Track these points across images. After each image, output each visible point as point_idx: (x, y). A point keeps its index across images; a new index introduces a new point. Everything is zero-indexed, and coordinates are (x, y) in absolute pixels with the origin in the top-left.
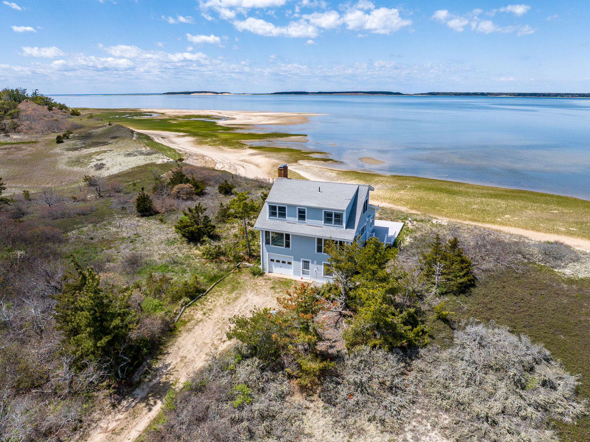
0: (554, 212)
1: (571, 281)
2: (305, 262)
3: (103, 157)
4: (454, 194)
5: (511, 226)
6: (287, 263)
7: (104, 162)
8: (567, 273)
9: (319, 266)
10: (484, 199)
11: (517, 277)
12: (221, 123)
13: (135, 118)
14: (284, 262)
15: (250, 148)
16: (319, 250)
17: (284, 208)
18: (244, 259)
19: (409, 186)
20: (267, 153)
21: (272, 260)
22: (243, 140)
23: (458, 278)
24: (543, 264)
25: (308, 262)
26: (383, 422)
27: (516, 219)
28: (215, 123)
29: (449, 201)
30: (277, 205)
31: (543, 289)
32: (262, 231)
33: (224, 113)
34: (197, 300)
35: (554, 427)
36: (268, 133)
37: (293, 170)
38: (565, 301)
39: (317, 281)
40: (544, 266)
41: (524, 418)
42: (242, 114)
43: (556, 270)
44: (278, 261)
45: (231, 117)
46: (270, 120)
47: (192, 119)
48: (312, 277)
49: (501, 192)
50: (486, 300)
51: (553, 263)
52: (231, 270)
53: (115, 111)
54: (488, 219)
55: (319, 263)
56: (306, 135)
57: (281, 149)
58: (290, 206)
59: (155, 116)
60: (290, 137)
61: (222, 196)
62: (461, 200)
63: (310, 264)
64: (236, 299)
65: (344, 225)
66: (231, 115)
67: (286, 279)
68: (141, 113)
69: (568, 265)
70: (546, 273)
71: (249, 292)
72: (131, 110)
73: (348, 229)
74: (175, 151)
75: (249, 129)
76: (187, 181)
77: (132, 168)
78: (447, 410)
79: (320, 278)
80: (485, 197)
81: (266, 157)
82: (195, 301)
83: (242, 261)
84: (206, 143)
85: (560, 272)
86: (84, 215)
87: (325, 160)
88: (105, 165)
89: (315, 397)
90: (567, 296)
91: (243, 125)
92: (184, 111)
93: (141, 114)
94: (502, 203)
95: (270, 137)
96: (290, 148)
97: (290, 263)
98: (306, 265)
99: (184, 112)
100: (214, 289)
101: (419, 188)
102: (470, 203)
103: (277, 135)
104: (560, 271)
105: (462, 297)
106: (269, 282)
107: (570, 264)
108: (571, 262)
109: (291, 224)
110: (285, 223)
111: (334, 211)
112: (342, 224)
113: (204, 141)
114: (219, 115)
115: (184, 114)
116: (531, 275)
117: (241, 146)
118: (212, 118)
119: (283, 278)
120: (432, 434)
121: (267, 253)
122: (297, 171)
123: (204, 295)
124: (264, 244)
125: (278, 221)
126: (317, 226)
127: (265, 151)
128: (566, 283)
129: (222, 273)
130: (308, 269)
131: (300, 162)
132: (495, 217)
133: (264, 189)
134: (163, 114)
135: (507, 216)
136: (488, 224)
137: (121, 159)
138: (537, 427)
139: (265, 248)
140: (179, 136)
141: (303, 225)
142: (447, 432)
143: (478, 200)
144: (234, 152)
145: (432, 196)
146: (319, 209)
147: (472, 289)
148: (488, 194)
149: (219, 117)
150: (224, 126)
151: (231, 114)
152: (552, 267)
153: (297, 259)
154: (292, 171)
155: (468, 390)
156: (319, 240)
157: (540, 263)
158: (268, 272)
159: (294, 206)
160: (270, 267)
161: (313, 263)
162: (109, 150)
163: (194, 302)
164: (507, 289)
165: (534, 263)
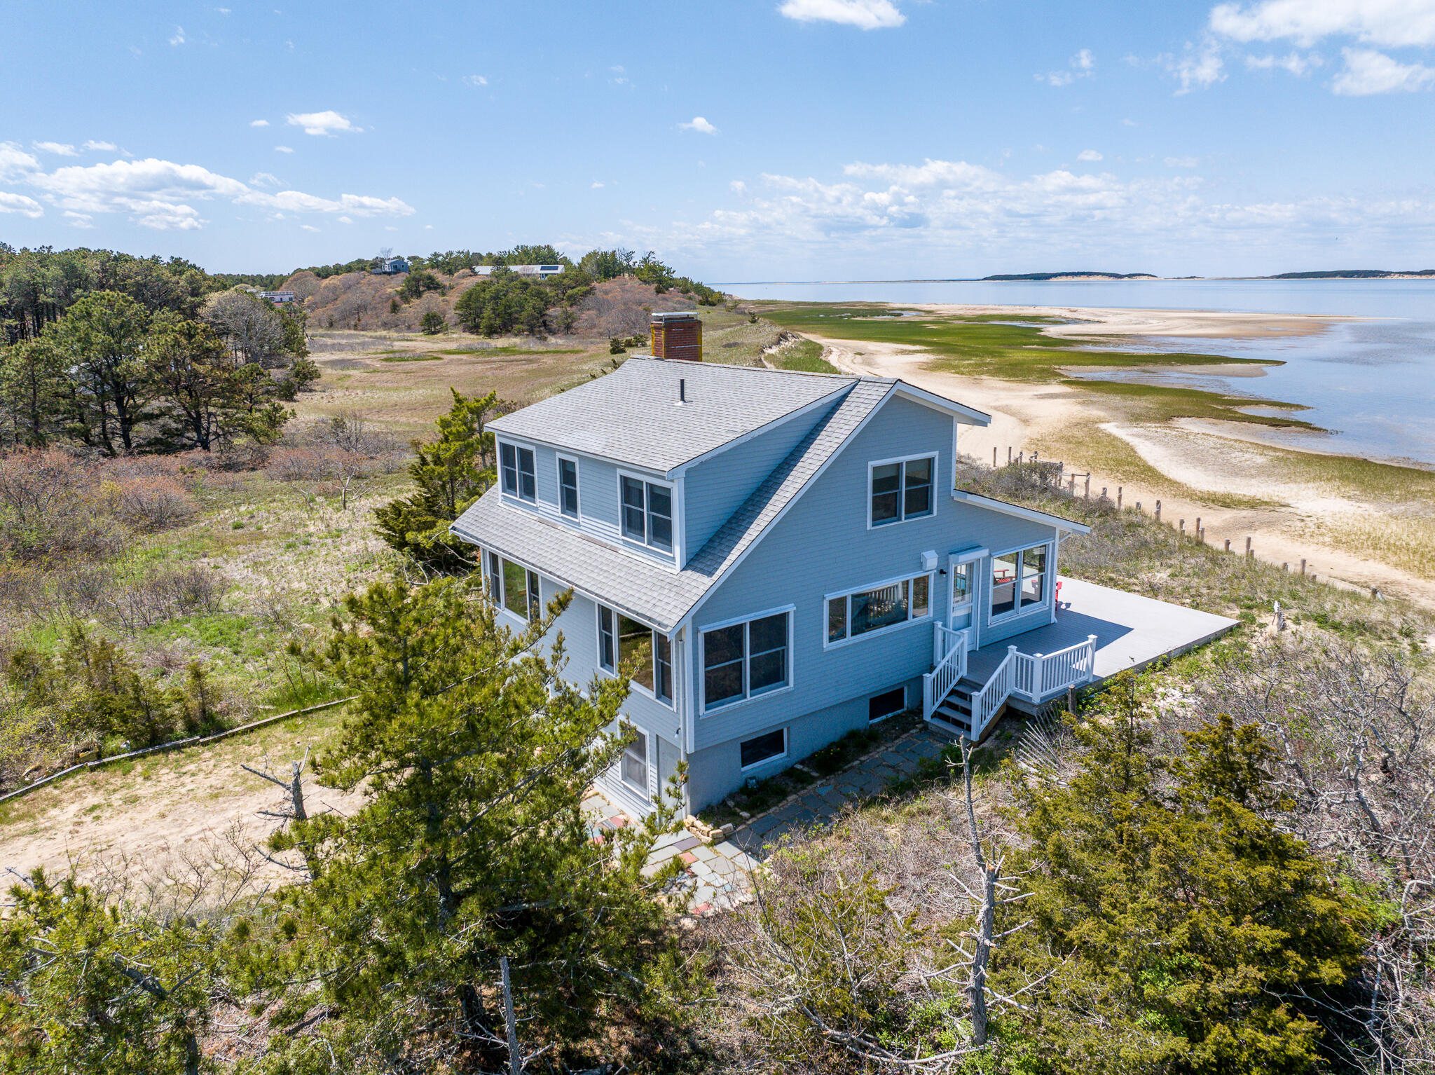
12: (1052, 331)
15: (1066, 382)
16: (606, 655)
17: (532, 456)
22: (1069, 367)
28: (1039, 330)
30: (517, 445)
32: (485, 551)
33: (1085, 313)
36: (1163, 353)
37: (1127, 439)
42: (1132, 313)
45: (1097, 319)
46: (1201, 326)
47: (989, 323)
53: (830, 306)
58: (541, 449)
60: (1223, 365)
65: (678, 550)
66: (1099, 316)
68: (883, 309)
72: (864, 306)
73: (689, 572)
79: (616, 787)
82: (144, 755)
84: (953, 368)
92: (989, 306)
93: (881, 312)
95: (1157, 363)
99: (984, 309)
100: (262, 731)
103: (1188, 358)
109: (544, 528)
110: (532, 521)
111: (646, 479)
112: (672, 547)
113: (956, 363)
115: (981, 312)
117: (1046, 375)
123: (202, 744)
125: (519, 513)
126: (605, 546)
127: (1101, 391)
134: (929, 312)
140: (902, 352)
141: (571, 536)
144: (1004, 389)
146: (607, 467)
150: (1054, 336)
151: (1101, 313)
154: (1119, 439)
156: (606, 618)
159: (551, 450)
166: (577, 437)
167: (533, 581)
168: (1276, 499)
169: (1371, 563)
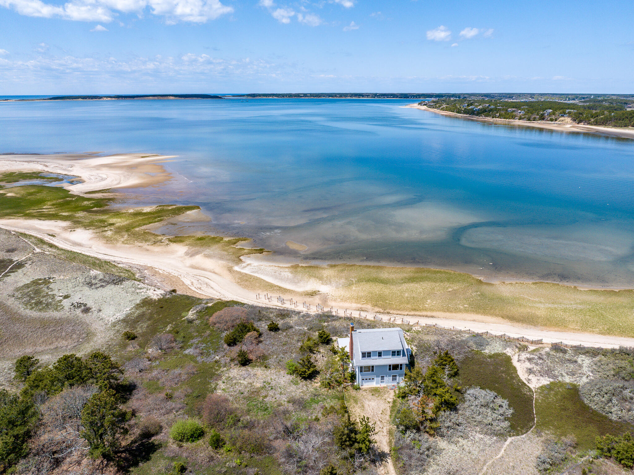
2: (381, 377)
3: (64, 293)
6: (371, 379)
8: (487, 352)
9: (389, 377)
11: (471, 360)
16: (390, 369)
21: (363, 379)
23: (453, 369)
26: (461, 436)
30: (366, 352)
31: (482, 364)
32: (359, 367)
35: (507, 420)
38: (492, 368)
39: (388, 385)
40: (478, 351)
41: (498, 420)
44: (367, 379)
48: (386, 383)
49: (412, 275)
50: (465, 376)
51: (481, 348)
52: (343, 390)
54: (421, 307)
55: (390, 376)
58: (374, 352)
62: (394, 289)
63: (385, 377)
64: (363, 406)
65: (402, 355)
67: (374, 387)
69: (486, 348)
70: (480, 354)
71: (364, 401)
73: (403, 358)
78: (477, 426)
79: (390, 383)
80: (406, 283)
83: (343, 383)
88: (86, 304)
89: (436, 436)
90: (491, 365)
94: (419, 287)
97: (373, 379)
98: (383, 378)
100: (348, 404)
102: (402, 292)
104: (484, 352)
105: (457, 377)
108: (486, 346)
110: (371, 360)
111: (396, 350)
116: (475, 357)
119: (371, 388)
120: (477, 435)
121: (361, 377)
128: (489, 358)
129: (341, 393)
130: (384, 379)
131: (243, 259)
132: (423, 304)
135: (429, 301)
138: (503, 422)
139: (360, 374)
141: (381, 359)
142: (481, 432)
146: (389, 351)
147: (458, 372)
152: (481, 350)
153: (378, 376)
155: (480, 416)
156: (390, 366)
157: (476, 349)
158: (361, 386)
160: (362, 383)
161: (386, 376)
162: (50, 278)
164: (470, 368)
165: (473, 350)
166: (380, 349)
167: (373, 367)
168: (315, 290)
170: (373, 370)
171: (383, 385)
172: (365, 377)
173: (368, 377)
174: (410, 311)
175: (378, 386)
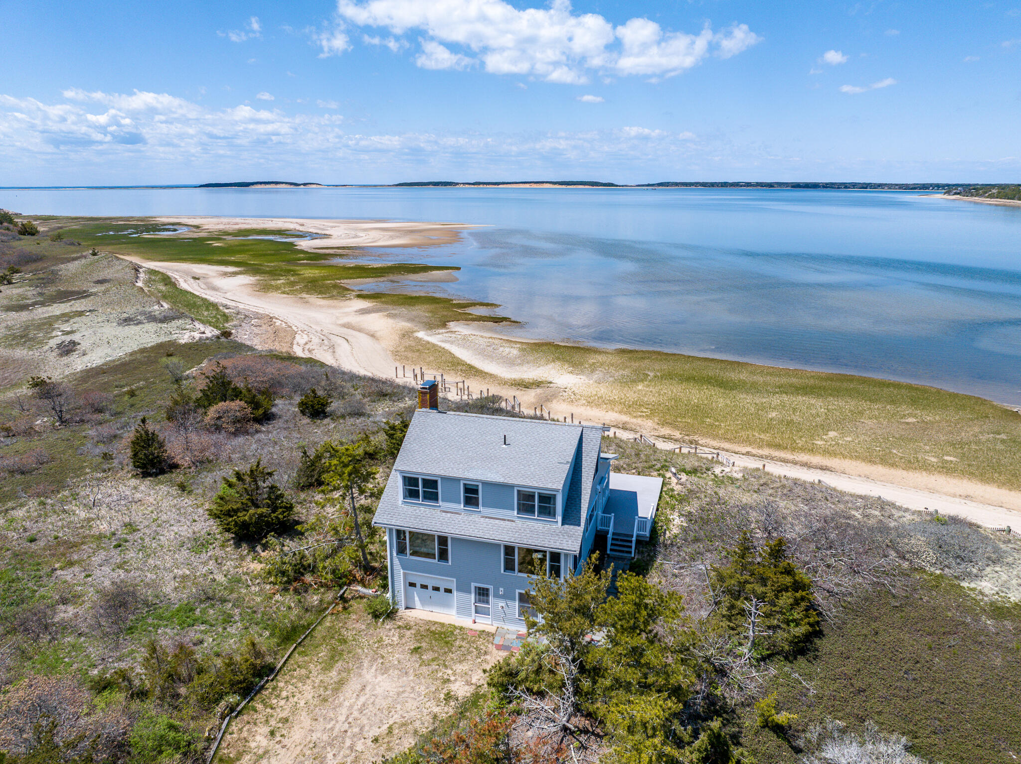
0: (911, 420)
1: (999, 611)
2: (478, 590)
3: (75, 327)
4: (732, 389)
5: (845, 457)
6: (442, 590)
7: (76, 337)
8: (987, 591)
9: (508, 599)
10: (785, 398)
11: (897, 607)
12: (304, 244)
13: (146, 236)
14: (436, 589)
15: (359, 296)
16: (509, 566)
17: (436, 482)
18: (354, 580)
19: (652, 374)
20: (390, 307)
21: (412, 585)
22: (345, 281)
23: (792, 625)
24: (938, 572)
25: (487, 590)
27: (849, 439)
28: (292, 244)
29: (727, 405)
30: (420, 477)
31: (949, 633)
32: (391, 530)
33: (310, 226)
34: (255, 695)
36: (389, 264)
37: (440, 344)
38: (998, 662)
39: (506, 627)
40: (941, 576)
42: (343, 226)
43: (965, 584)
44: (424, 587)
45: (323, 232)
46: (392, 237)
47: (251, 238)
48: (496, 618)
49: (812, 382)
50: (849, 669)
51: (958, 570)
52: (328, 608)
53: (108, 222)
54: (800, 443)
55: (508, 596)
56: (459, 269)
57: (416, 298)
58: (447, 479)
59: (182, 232)
60: (430, 272)
61: (306, 420)
62: (747, 400)
63: (491, 596)
64: (341, 683)
65: (559, 519)
66: (323, 230)
67: (442, 625)
68: (157, 225)
69: (985, 572)
70: (948, 592)
71: (366, 664)
72: (138, 220)
73: (567, 526)
74: (218, 309)
75: (355, 257)
76: (237, 394)
77: (131, 354)
79: (512, 621)
80: (786, 393)
81: (389, 316)
82: (252, 699)
83: (349, 584)
84: (277, 288)
85: (973, 590)
86: (23, 473)
87: (497, 320)
88: (79, 344)
90: (998, 647)
91: (343, 248)
92: (238, 220)
93: (156, 228)
94: (818, 405)
95: (393, 273)
96: (431, 295)
97: (448, 591)
98: (482, 595)
99: (237, 224)
100: (291, 661)
101: (668, 376)
102: (762, 408)
103: (408, 268)
104: (973, 585)
105: (801, 661)
106: (408, 633)
107: (988, 569)
108: (988, 565)
109: (449, 515)
110: (437, 513)
111: (537, 491)
112: (554, 516)
113: (273, 283)
114: (301, 228)
115: (237, 227)
116: (921, 599)
117: (342, 292)
118: (287, 235)
119: (435, 623)
121: (402, 571)
122: (447, 346)
123: (272, 680)
124: (395, 554)
125: (422, 509)
126: (504, 520)
127: (386, 303)
128: (990, 617)
129: (309, 617)
130: (486, 602)
131: (452, 325)
132: (812, 437)
133: (387, 398)
134: (197, 227)
135: (832, 434)
136: (802, 455)
137: (111, 330)
139: (396, 561)
140: (225, 274)
141: (475, 517)
143: (776, 400)
144: (329, 307)
145: (695, 395)
146: (507, 487)
147: (817, 641)
148: (791, 385)
149: (301, 233)
150: (309, 251)
151: (322, 227)
152: (956, 577)
153: (463, 585)
154: (437, 345)
156: (509, 550)
157: (932, 569)
158: (403, 607)
159: (457, 480)
160: (408, 598)
161: (497, 593)
162: (90, 311)
163: (249, 702)
164: (883, 638)
165: (922, 570)
166: (476, 473)
167: (443, 540)
168: (544, 379)
169: (610, 413)
170: (443, 555)
171: (485, 624)
172: (419, 578)
173: (431, 580)
174: (760, 447)
175: (466, 622)
